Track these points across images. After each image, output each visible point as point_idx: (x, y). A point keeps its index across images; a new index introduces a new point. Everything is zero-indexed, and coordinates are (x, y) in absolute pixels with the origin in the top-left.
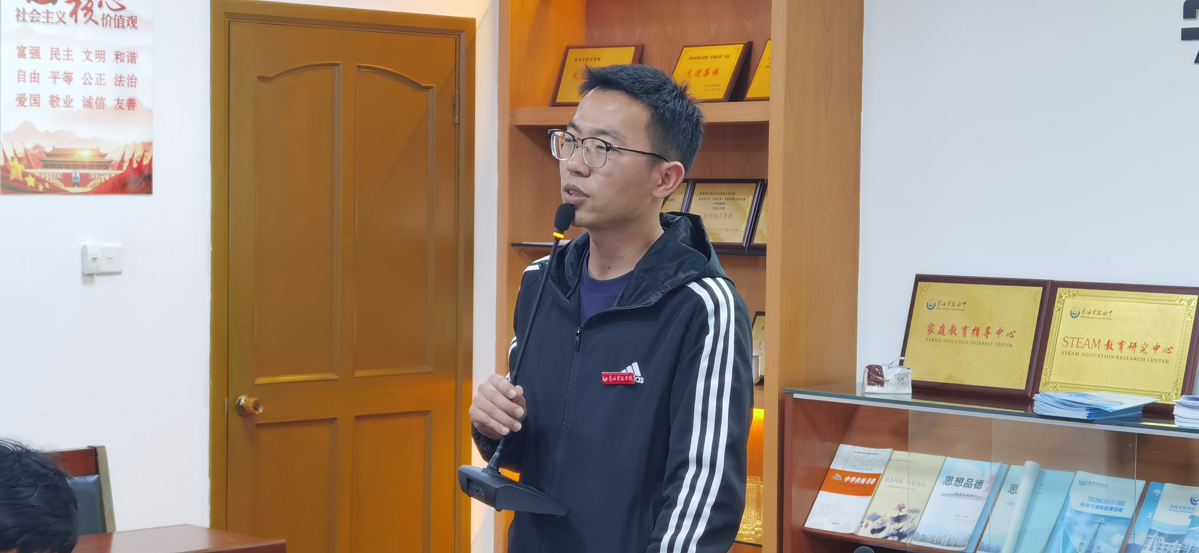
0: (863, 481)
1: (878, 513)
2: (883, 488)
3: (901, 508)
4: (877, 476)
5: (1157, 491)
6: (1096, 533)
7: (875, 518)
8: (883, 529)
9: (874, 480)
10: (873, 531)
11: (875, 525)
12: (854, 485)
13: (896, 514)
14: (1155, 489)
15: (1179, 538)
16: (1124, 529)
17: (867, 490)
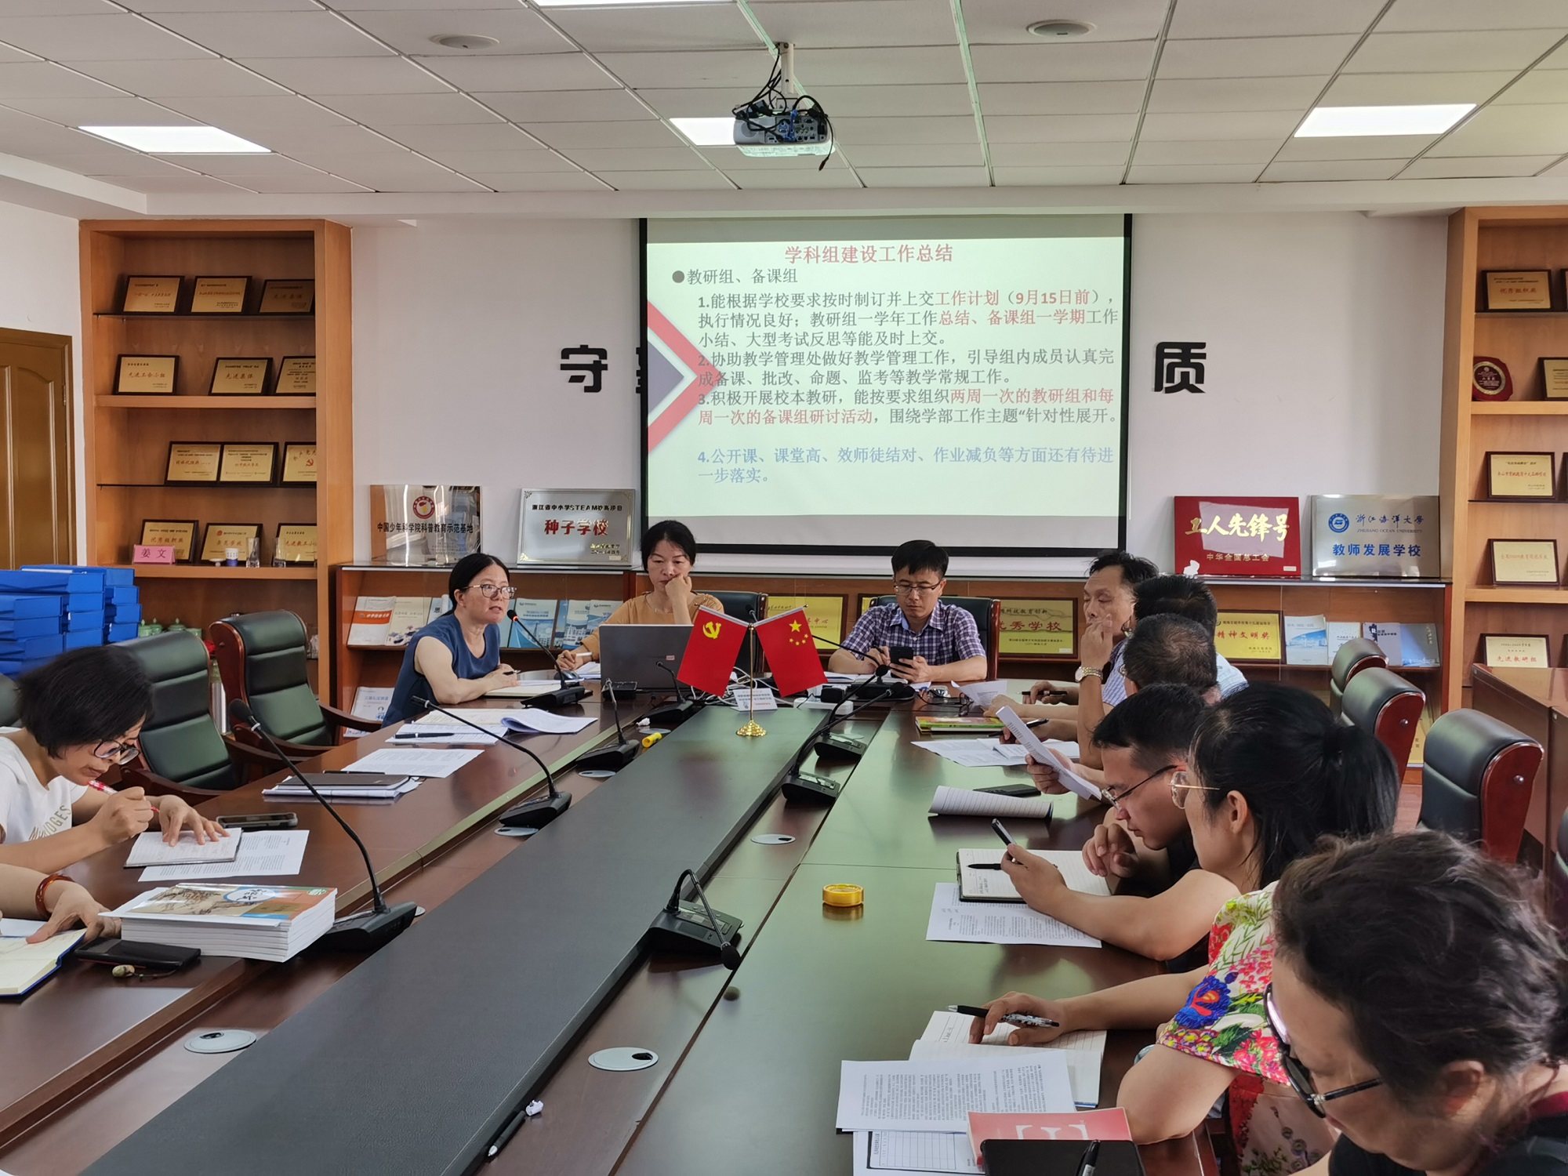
0: (380, 616)
1: (396, 632)
2: (394, 618)
3: (410, 628)
4: (390, 612)
5: (565, 605)
6: (536, 629)
7: (394, 635)
8: (402, 640)
9: (388, 615)
10: (395, 642)
11: (396, 638)
12: (373, 618)
13: (408, 631)
14: (564, 603)
15: (585, 626)
16: (552, 625)
17: (386, 620)
